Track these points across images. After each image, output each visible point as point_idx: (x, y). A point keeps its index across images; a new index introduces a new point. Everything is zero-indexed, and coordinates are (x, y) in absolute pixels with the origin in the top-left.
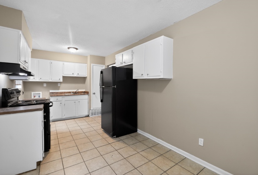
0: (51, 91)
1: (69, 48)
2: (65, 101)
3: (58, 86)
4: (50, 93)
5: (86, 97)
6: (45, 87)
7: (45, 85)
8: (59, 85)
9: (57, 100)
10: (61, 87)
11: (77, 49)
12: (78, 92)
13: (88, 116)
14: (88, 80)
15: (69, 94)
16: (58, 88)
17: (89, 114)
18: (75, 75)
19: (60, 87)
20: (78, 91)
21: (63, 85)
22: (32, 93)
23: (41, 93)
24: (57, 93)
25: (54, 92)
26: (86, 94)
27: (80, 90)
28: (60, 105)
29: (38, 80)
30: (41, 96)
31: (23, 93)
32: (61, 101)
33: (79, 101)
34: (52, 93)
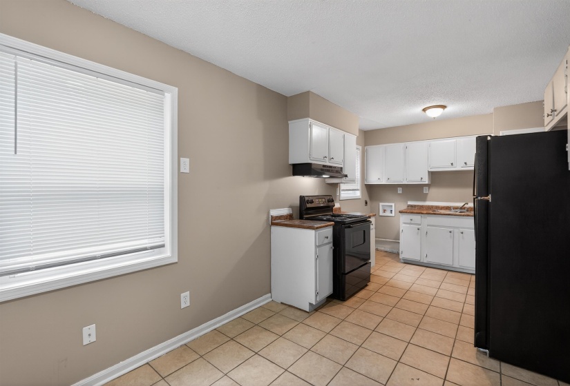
0: (410, 203)
1: (424, 110)
2: (428, 225)
3: (424, 192)
4: (409, 206)
6: (400, 194)
7: (400, 191)
8: (425, 190)
9: (412, 222)
10: (429, 196)
12: (471, 210)
15: (448, 212)
16: (424, 198)
18: (458, 167)
19: (427, 194)
20: (467, 205)
21: (433, 192)
22: (381, 204)
23: (393, 204)
24: (422, 207)
25: (415, 206)
28: (418, 233)
29: (384, 182)
30: (393, 212)
31: (366, 203)
32: (420, 225)
33: (462, 230)
34: (412, 206)
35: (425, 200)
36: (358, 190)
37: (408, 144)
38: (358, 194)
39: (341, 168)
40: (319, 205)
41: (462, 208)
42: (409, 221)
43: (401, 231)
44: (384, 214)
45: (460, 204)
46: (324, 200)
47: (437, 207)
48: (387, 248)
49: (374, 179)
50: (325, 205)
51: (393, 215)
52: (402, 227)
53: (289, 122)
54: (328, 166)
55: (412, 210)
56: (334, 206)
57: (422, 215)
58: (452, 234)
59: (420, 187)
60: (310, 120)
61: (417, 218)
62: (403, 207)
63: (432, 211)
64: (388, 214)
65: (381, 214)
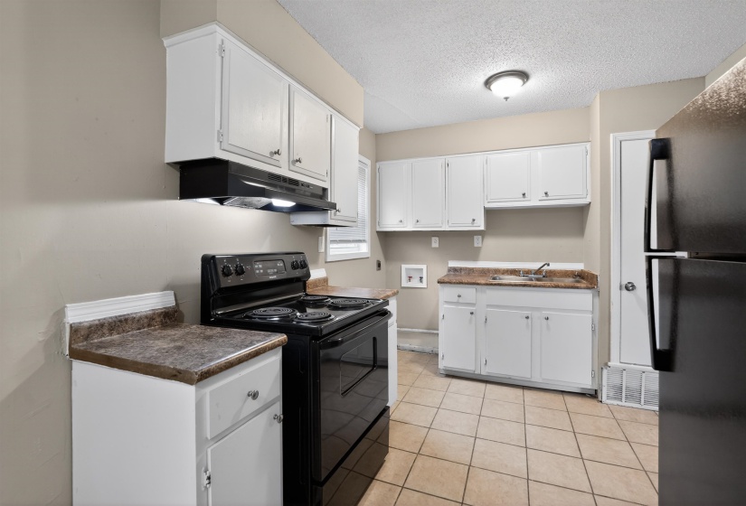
0: (453, 264)
2: (488, 306)
3: (476, 245)
4: (450, 269)
5: (583, 298)
6: (435, 248)
7: (435, 243)
8: (477, 242)
9: (461, 300)
10: (482, 251)
11: (523, 75)
12: (551, 275)
13: (594, 395)
14: (594, 217)
16: (475, 255)
17: (601, 385)
18: (534, 201)
19: (479, 249)
20: (546, 268)
21: (490, 244)
22: (404, 267)
23: (424, 267)
24: (470, 271)
25: (461, 269)
26: (584, 283)
27: (554, 266)
28: (470, 321)
29: (409, 227)
30: (424, 280)
31: (379, 265)
32: (473, 305)
33: (546, 313)
34: (455, 270)
35: (475, 259)
36: (364, 241)
37: (450, 159)
38: (364, 249)
39: (325, 190)
40: (265, 279)
41: (538, 271)
42: (456, 299)
43: (441, 317)
44: (409, 285)
45: (535, 266)
46: (280, 264)
47: (497, 271)
48: (415, 344)
49: (392, 223)
50: (284, 276)
51: (424, 285)
52: (443, 309)
53: (166, 42)
54: (285, 179)
55: (455, 278)
56: (309, 276)
57: (478, 287)
58: (529, 320)
59: (469, 235)
60: (219, 33)
61: (469, 293)
62: (441, 272)
63: (491, 279)
64: (415, 283)
65: (405, 283)
